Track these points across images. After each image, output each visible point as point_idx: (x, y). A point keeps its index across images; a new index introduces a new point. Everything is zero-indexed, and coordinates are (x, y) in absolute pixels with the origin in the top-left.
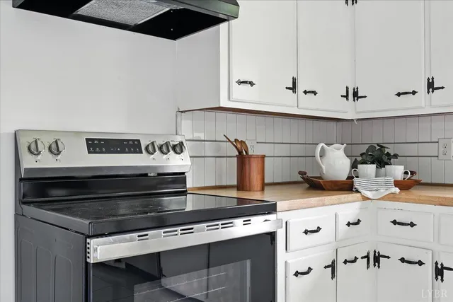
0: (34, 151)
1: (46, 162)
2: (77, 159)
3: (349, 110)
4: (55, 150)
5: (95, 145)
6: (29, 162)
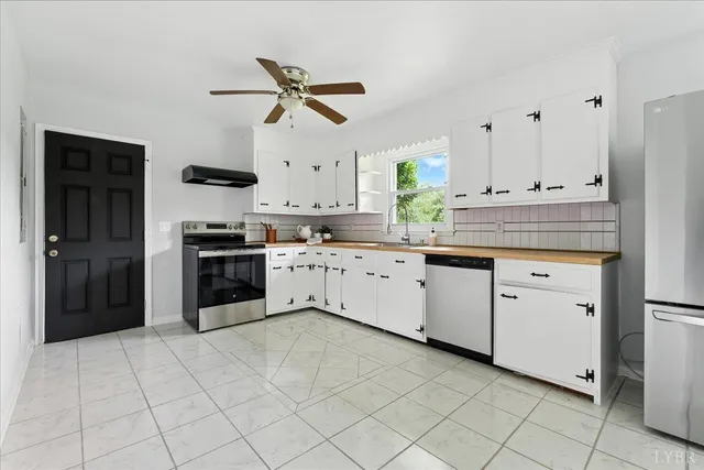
0: (188, 227)
1: (193, 231)
2: (203, 230)
3: (316, 212)
4: (195, 228)
5: (210, 226)
6: (187, 231)
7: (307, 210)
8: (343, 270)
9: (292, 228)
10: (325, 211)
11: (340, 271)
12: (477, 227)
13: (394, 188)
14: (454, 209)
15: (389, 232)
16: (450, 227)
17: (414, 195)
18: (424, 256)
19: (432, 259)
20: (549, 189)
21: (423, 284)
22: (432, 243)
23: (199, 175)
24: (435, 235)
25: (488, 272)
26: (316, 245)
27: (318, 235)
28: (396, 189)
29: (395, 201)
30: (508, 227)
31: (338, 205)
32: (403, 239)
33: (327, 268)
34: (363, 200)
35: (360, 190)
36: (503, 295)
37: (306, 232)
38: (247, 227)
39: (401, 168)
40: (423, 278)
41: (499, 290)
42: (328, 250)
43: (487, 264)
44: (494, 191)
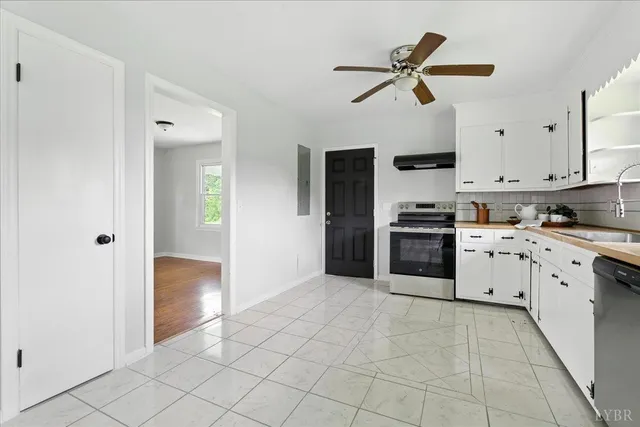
0: (401, 207)
1: (404, 210)
2: (413, 209)
4: (407, 207)
5: (419, 206)
6: (401, 210)
9: (508, 207)
23: (405, 163)
27: (543, 216)
31: (569, 176)
38: (459, 206)
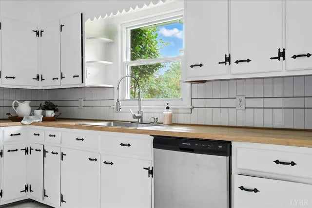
3: (38, 85)
7: (25, 82)
8: (63, 155)
9: (6, 103)
10: (48, 84)
11: (59, 155)
12: (216, 103)
13: (127, 57)
14: (192, 82)
15: (118, 108)
16: (187, 103)
17: (158, 66)
18: (152, 138)
19: (162, 142)
20: (294, 57)
21: (151, 172)
22: (166, 122)
24: (169, 112)
25: (224, 159)
26: (34, 124)
27: (39, 112)
28: (129, 59)
29: (128, 72)
30: (250, 103)
31: (62, 77)
32: (134, 117)
33: (45, 152)
34: (89, 71)
35: (87, 58)
36: (242, 188)
37: (24, 108)
39: (137, 36)
40: (151, 166)
41: (237, 181)
42: (46, 130)
43: (223, 148)
44: (233, 60)
